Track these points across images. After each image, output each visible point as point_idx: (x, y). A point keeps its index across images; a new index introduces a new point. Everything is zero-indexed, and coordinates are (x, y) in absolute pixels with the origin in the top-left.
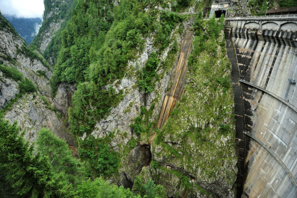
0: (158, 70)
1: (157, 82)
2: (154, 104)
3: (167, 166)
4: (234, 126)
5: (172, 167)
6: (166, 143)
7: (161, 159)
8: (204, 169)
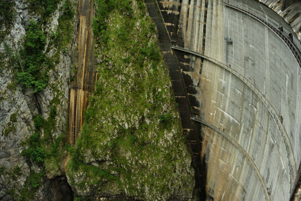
0: (48, 51)
1: (51, 71)
2: (55, 107)
3: (99, 198)
4: (178, 114)
5: (107, 197)
6: (90, 164)
7: (88, 190)
8: (152, 185)
